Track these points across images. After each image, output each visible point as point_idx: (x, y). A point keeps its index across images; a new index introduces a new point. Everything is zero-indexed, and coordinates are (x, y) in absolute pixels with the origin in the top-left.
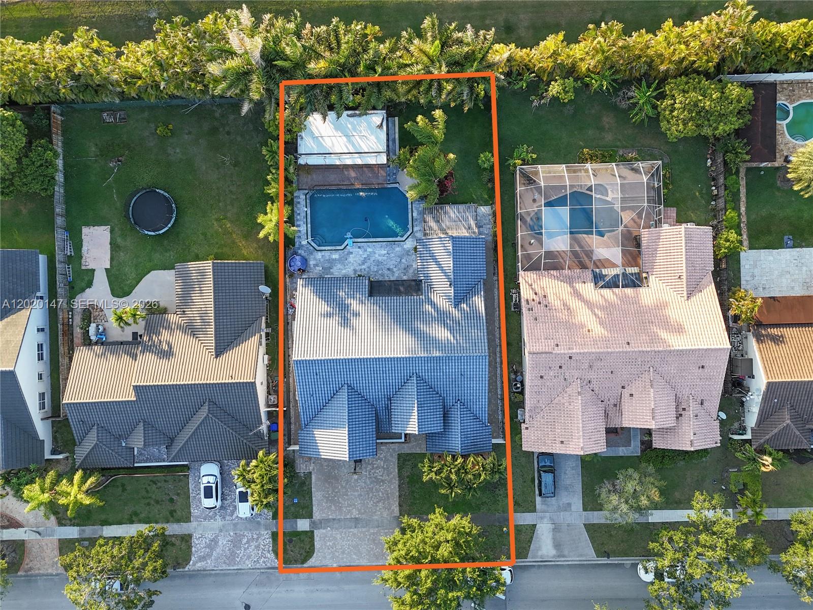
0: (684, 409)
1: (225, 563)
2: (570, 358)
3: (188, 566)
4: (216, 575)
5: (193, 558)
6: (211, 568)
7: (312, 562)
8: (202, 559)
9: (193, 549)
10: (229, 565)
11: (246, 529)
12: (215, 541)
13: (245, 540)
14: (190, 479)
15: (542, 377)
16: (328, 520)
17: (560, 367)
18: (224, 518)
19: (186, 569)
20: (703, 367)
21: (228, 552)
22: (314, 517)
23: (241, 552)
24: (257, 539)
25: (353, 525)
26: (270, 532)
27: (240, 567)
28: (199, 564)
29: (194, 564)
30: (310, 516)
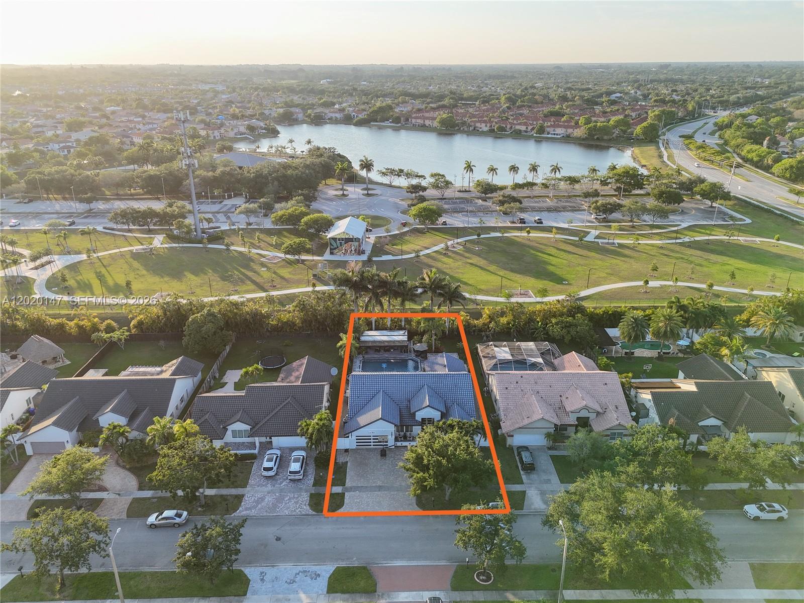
0: (606, 409)
1: (266, 511)
2: (522, 377)
3: (235, 513)
4: (256, 519)
5: (240, 509)
6: (254, 515)
7: (341, 510)
8: (246, 509)
9: (243, 503)
10: (269, 513)
11: (290, 492)
12: (262, 499)
13: (287, 499)
14: (255, 464)
15: (507, 388)
16: (358, 487)
17: (517, 382)
18: (274, 486)
19: (233, 515)
20: (606, 384)
21: (271, 506)
22: (346, 485)
23: (281, 506)
24: (297, 498)
25: (378, 490)
26: (309, 494)
27: (279, 514)
28: (245, 512)
29: (240, 512)
30: (343, 484)
